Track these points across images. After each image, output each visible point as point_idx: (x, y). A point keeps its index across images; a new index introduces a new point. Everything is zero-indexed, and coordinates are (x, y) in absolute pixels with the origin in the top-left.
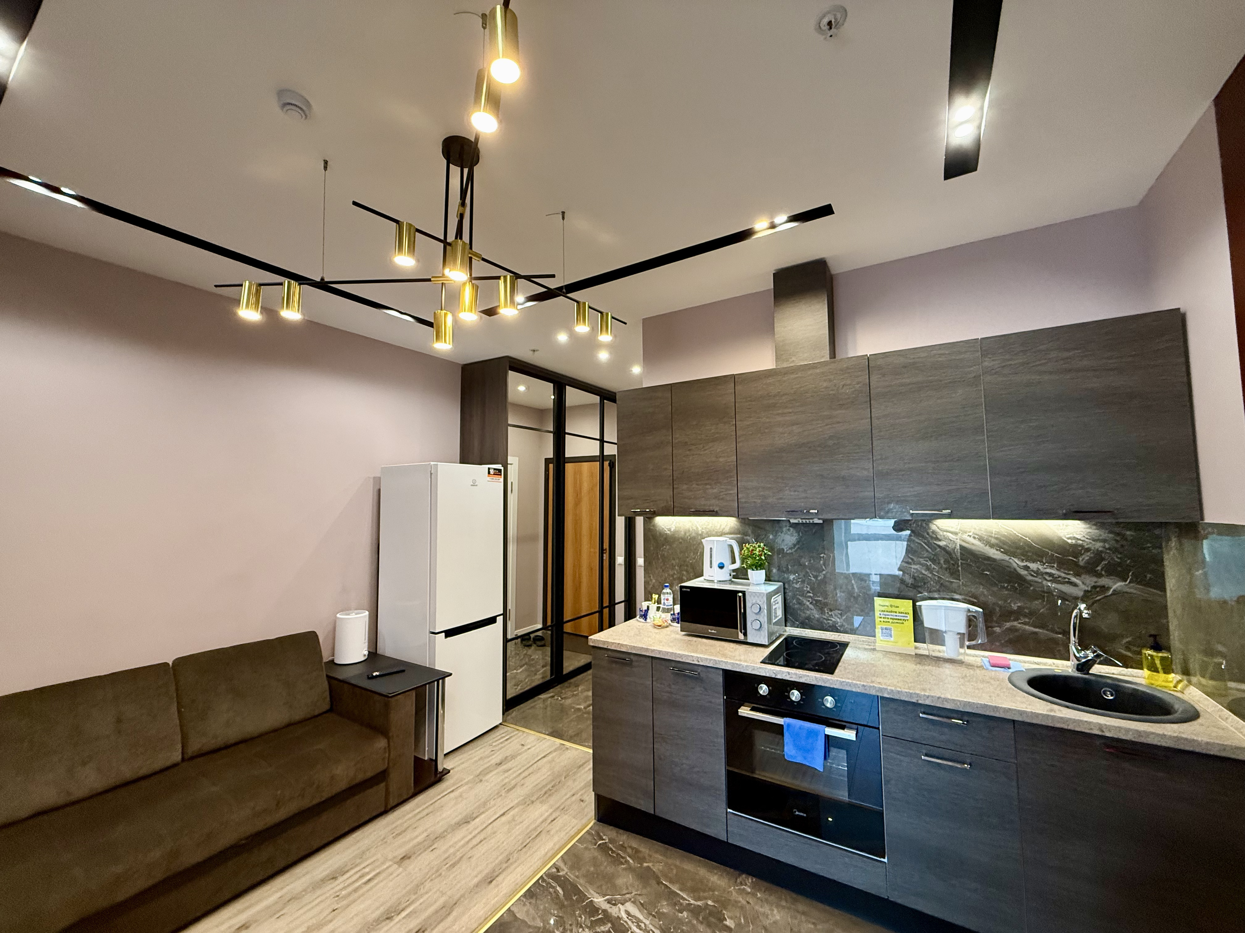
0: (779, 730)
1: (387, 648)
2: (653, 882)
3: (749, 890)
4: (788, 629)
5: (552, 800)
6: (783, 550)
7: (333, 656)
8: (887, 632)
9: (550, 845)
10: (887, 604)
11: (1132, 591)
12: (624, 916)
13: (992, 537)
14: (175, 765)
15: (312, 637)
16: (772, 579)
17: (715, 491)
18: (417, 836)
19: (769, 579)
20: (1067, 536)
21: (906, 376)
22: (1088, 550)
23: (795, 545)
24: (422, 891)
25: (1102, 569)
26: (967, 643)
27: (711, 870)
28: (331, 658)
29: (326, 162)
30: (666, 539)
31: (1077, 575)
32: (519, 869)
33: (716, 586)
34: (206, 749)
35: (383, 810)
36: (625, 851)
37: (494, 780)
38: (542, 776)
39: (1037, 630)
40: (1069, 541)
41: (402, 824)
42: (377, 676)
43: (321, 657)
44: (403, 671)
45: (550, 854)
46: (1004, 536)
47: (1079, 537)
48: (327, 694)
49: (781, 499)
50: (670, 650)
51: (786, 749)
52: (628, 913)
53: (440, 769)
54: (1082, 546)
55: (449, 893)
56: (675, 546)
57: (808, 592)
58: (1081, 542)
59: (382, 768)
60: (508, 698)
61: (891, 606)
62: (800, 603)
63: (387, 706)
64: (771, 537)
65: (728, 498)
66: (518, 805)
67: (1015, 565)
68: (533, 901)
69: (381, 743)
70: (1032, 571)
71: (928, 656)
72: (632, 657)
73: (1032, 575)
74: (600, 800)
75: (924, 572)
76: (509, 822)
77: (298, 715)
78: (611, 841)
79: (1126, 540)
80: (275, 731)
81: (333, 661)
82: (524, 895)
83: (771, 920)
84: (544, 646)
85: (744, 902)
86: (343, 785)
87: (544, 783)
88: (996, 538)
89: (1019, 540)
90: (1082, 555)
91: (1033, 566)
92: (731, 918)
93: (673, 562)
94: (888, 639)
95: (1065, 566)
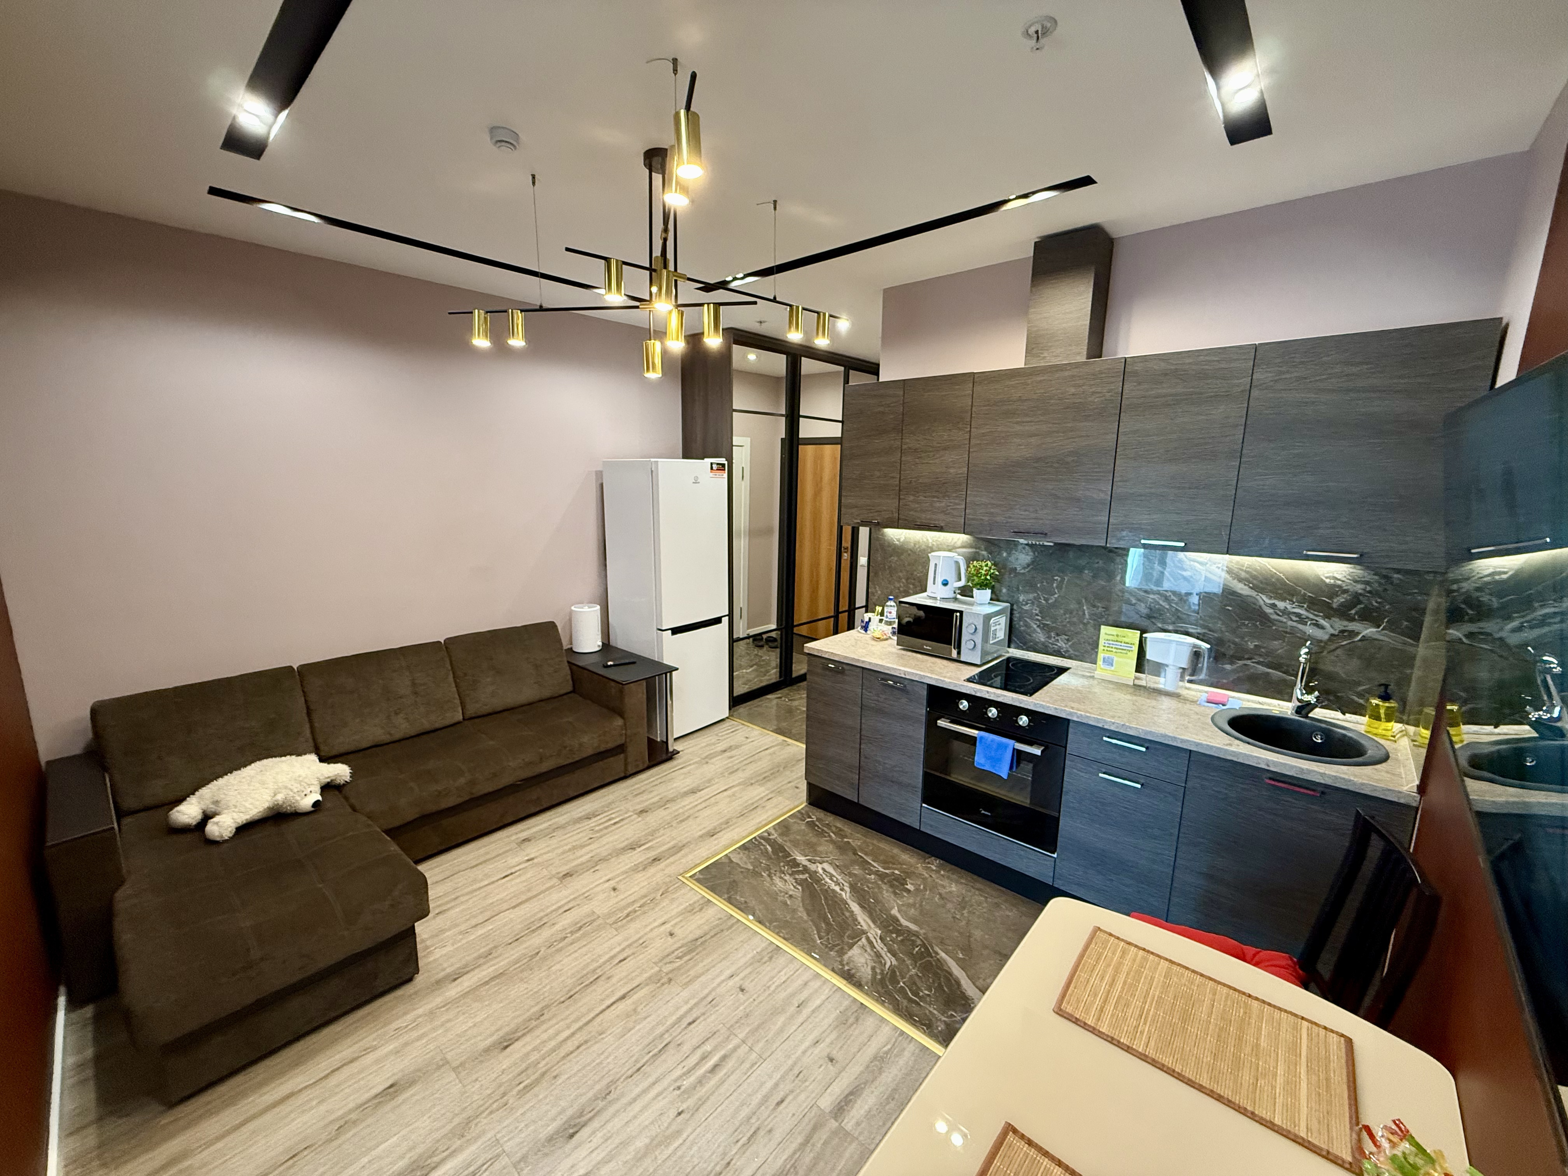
0: (972, 740)
1: (620, 641)
2: (850, 854)
3: (934, 868)
4: (1011, 650)
5: (769, 785)
6: (1016, 569)
7: (571, 644)
8: (1109, 662)
9: (764, 817)
10: (1115, 633)
11: (1381, 638)
12: (821, 871)
13: (1242, 570)
14: (459, 723)
15: (552, 626)
16: (1001, 598)
17: (943, 504)
18: (652, 798)
19: (995, 598)
20: (1327, 575)
21: (1164, 385)
22: (1346, 591)
23: (1028, 565)
24: (658, 835)
25: (1356, 613)
26: (1187, 678)
27: (904, 850)
28: (569, 646)
29: (534, 177)
30: (894, 549)
31: (1327, 617)
32: (736, 830)
33: (939, 604)
34: (480, 714)
35: (622, 775)
36: (830, 829)
37: (718, 764)
38: (764, 764)
39: (1270, 671)
40: (1328, 581)
41: (638, 788)
42: (611, 666)
43: (561, 644)
44: (634, 663)
45: (764, 823)
46: (1256, 570)
47: (1339, 577)
48: (569, 677)
49: (1010, 517)
50: (880, 662)
51: (976, 758)
52: (823, 869)
53: (671, 749)
54: (1340, 587)
55: (678, 839)
56: (902, 557)
57: (1037, 615)
58: (1340, 582)
59: (619, 742)
60: (735, 695)
61: (1117, 636)
62: (1027, 625)
63: (621, 691)
64: (1005, 554)
65: (955, 513)
66: (739, 784)
67: (1262, 603)
68: (746, 852)
69: (619, 722)
70: (1280, 610)
71: (1145, 687)
72: (845, 666)
73: (1278, 615)
74: (811, 787)
75: (1161, 602)
76: (729, 797)
77: (547, 693)
78: (818, 819)
79: (1392, 583)
80: (530, 704)
81: (571, 648)
82: (739, 848)
83: (948, 889)
84: (776, 647)
85: (927, 876)
86: (590, 752)
87: (764, 770)
88: (1246, 571)
89: (1272, 576)
90: (1337, 596)
91: (1281, 605)
92: (912, 884)
93: (900, 574)
94: (1108, 667)
95: (1316, 607)
